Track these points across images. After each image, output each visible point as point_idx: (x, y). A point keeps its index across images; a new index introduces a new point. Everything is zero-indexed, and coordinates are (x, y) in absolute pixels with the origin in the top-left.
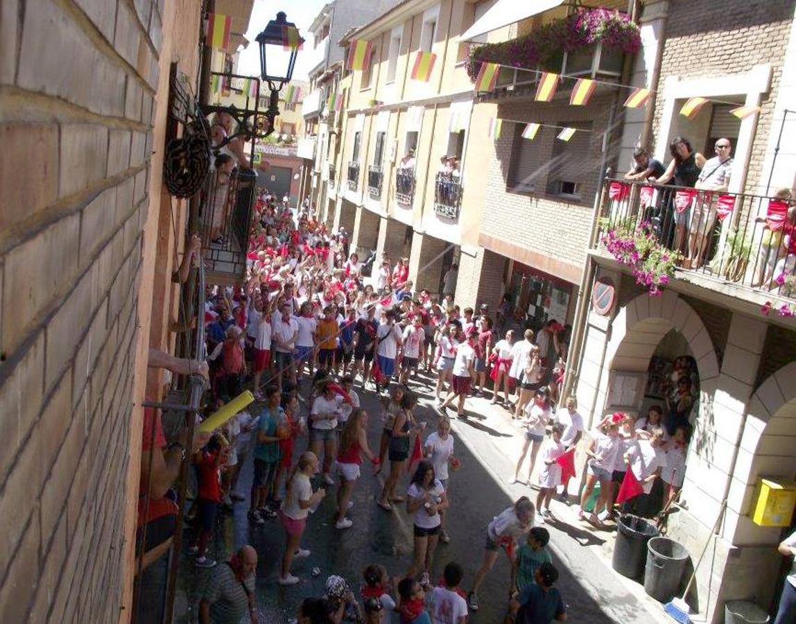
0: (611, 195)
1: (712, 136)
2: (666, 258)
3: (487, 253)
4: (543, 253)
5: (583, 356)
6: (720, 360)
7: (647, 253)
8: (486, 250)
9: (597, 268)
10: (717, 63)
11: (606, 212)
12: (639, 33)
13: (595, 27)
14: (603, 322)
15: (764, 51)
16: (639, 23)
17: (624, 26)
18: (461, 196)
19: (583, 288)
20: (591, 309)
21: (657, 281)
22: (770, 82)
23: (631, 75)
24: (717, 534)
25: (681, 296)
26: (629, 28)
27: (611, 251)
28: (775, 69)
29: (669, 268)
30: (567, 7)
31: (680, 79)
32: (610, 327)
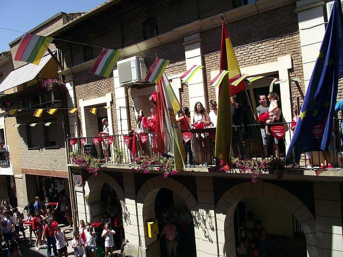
0: (71, 144)
1: (99, 117)
2: (96, 162)
3: (27, 176)
4: (50, 170)
5: (77, 203)
6: (123, 190)
7: (90, 161)
8: (25, 174)
9: (72, 170)
10: (94, 94)
11: (70, 149)
12: (65, 86)
13: (49, 86)
14: (81, 189)
15: (108, 88)
16: (65, 83)
17: (60, 84)
18: (9, 155)
19: (70, 179)
20: (75, 185)
21: (96, 170)
22: (112, 98)
23: (66, 100)
24: (140, 246)
25: (105, 172)
26: (62, 84)
27: (77, 164)
28: (112, 94)
29: (98, 164)
30: (36, 79)
31: (84, 100)
32: (84, 190)
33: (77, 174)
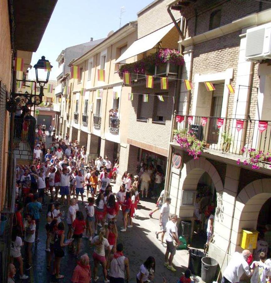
0: (177, 121)
1: (214, 96)
2: (199, 144)
3: (131, 146)
4: (152, 145)
5: (171, 185)
6: (223, 184)
7: (192, 143)
8: (130, 145)
9: (174, 149)
10: (213, 68)
11: (175, 126)
12: (183, 58)
13: (166, 56)
14: (178, 171)
15: (230, 63)
16: (183, 54)
17: (178, 55)
18: (119, 123)
19: (169, 157)
20: (173, 166)
21: (197, 153)
22: (233, 75)
23: (181, 74)
24: (228, 254)
25: (207, 159)
26: (179, 56)
27: (178, 143)
28: (235, 70)
29: (201, 148)
30: (156, 49)
31: (200, 75)
32: (180, 173)
33: (178, 154)
